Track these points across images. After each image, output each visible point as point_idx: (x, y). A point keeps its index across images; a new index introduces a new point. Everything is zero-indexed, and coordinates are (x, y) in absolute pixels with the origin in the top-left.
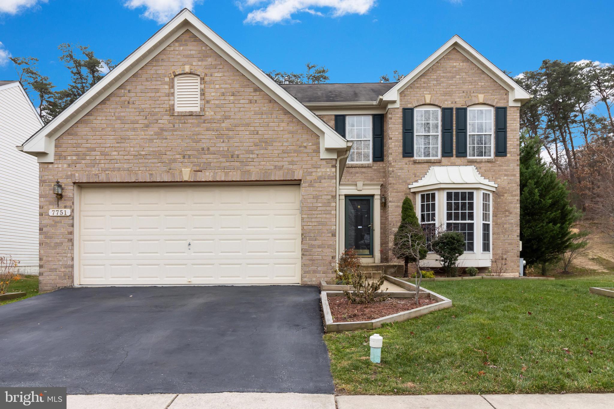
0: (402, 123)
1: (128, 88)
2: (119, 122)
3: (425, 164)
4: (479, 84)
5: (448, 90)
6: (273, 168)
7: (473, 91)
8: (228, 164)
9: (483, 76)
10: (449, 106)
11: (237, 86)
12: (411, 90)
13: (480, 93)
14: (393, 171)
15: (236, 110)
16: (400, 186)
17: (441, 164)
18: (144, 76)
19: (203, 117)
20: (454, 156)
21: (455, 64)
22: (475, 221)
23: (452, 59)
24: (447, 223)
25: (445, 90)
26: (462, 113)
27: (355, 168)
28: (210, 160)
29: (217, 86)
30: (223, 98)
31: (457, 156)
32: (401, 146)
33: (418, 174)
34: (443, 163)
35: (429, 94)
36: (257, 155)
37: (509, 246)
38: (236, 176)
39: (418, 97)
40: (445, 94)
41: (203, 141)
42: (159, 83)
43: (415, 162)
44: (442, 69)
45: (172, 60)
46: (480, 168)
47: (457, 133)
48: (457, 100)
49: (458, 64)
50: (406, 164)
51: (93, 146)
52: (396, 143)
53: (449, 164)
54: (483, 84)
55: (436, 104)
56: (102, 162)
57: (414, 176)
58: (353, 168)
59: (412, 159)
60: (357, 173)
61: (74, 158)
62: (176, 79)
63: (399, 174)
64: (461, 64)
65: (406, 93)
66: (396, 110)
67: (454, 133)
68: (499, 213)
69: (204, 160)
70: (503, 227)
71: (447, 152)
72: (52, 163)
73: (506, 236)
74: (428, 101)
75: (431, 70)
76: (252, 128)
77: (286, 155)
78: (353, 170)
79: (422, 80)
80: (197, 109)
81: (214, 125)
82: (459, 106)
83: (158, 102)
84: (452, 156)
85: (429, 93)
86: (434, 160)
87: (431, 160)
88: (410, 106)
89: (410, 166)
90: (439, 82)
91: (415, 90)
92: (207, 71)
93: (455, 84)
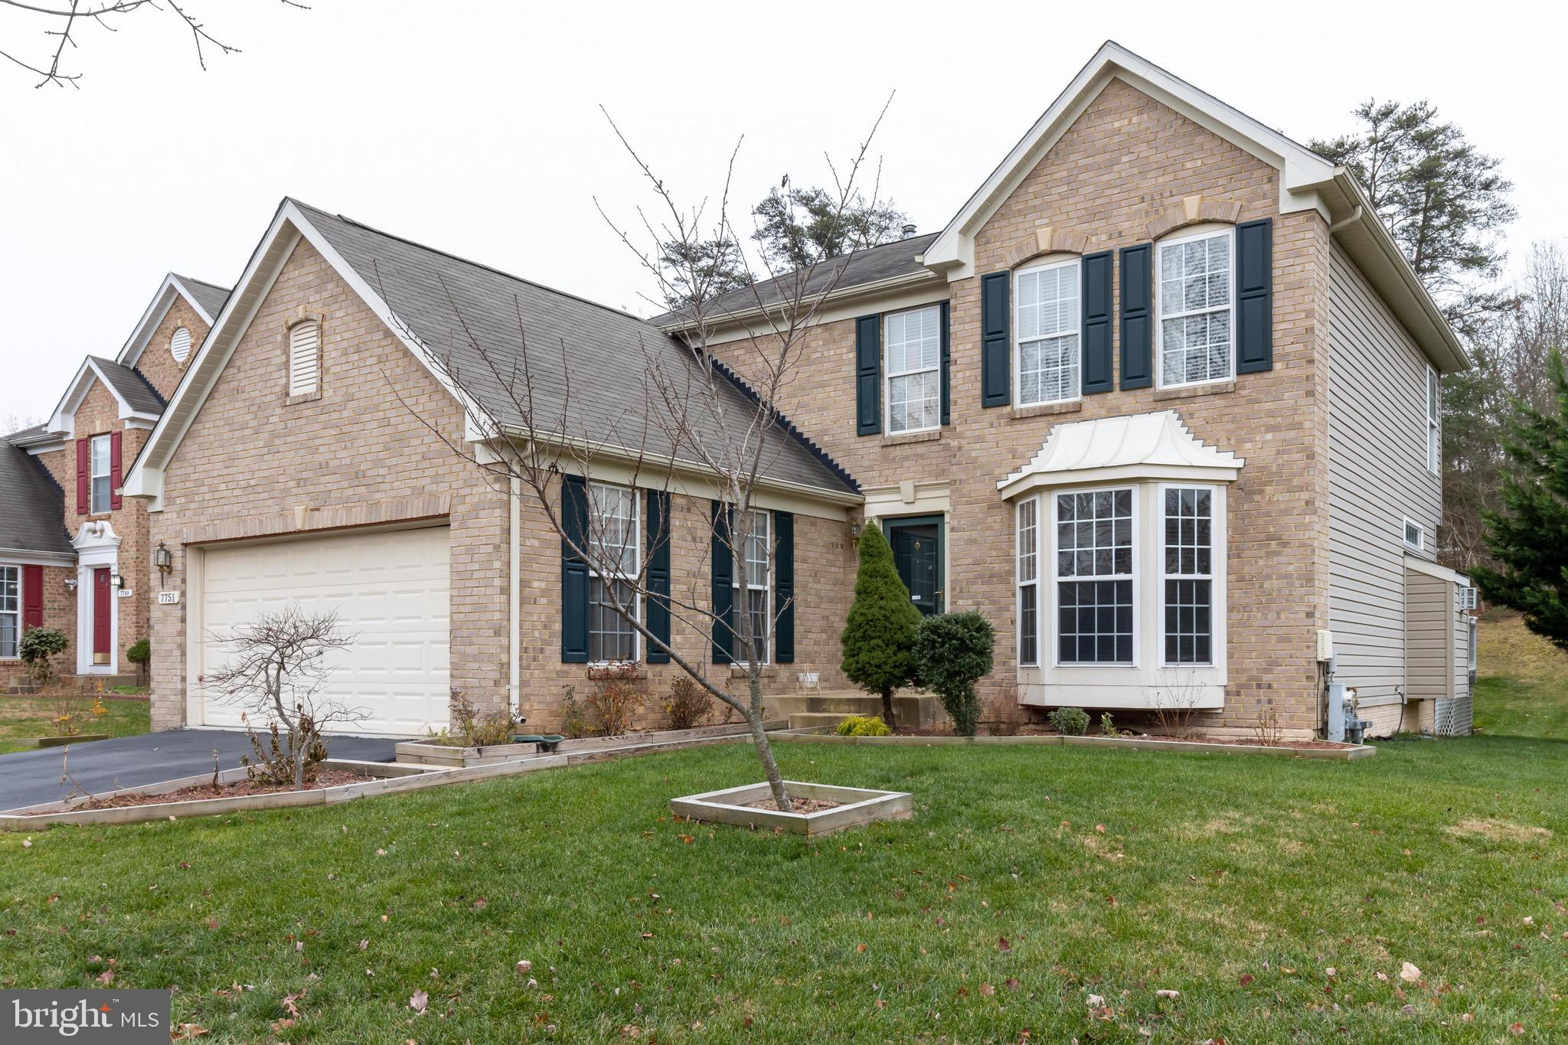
0: (980, 317)
1: (238, 363)
2: (227, 428)
3: (1038, 419)
4: (1188, 165)
5: (1098, 202)
6: (409, 492)
7: (1171, 192)
8: (350, 492)
9: (1199, 139)
10: (1103, 249)
11: (362, 331)
12: (1004, 223)
13: (1190, 193)
14: (960, 448)
15: (362, 379)
16: (978, 486)
17: (1079, 415)
18: (255, 337)
19: (320, 403)
20: (1117, 388)
21: (1117, 125)
22: (1135, 576)
23: (1109, 112)
24: (1060, 584)
25: (1089, 204)
26: (1138, 260)
27: (902, 447)
28: (330, 487)
29: (338, 338)
30: (344, 359)
31: (1123, 389)
32: (979, 378)
33: (1020, 449)
34: (1085, 414)
35: (1047, 225)
36: (389, 468)
37: (1284, 645)
38: (360, 517)
39: (1019, 240)
40: (1092, 215)
41: (322, 449)
42: (270, 347)
43: (1013, 419)
44: (1082, 147)
45: (285, 300)
46: (1191, 416)
47: (1124, 320)
48: (1125, 225)
49: (1126, 122)
50: (992, 425)
51: (202, 476)
52: (968, 373)
53: (1103, 412)
54: (1199, 163)
55: (1067, 248)
56: (211, 504)
57: (1010, 456)
58: (898, 448)
59: (1006, 410)
60: (906, 458)
61: (183, 500)
62: (292, 334)
63: (974, 454)
64: (1135, 120)
65: (990, 233)
66: (967, 285)
67: (1117, 322)
68: (1247, 545)
69: (321, 488)
70: (1261, 587)
71: (1095, 382)
72: (161, 512)
73: (1272, 616)
74: (1044, 246)
75: (1052, 156)
76: (381, 414)
77: (427, 464)
78: (897, 452)
79: (1031, 190)
80: (313, 389)
81: (335, 415)
82: (1130, 242)
83: (269, 384)
84: (1111, 391)
85: (1047, 221)
86: (1061, 405)
87: (1052, 407)
88: (1000, 267)
89: (1002, 429)
90: (1074, 186)
91: (1012, 220)
92: (325, 311)
93: (1118, 182)
